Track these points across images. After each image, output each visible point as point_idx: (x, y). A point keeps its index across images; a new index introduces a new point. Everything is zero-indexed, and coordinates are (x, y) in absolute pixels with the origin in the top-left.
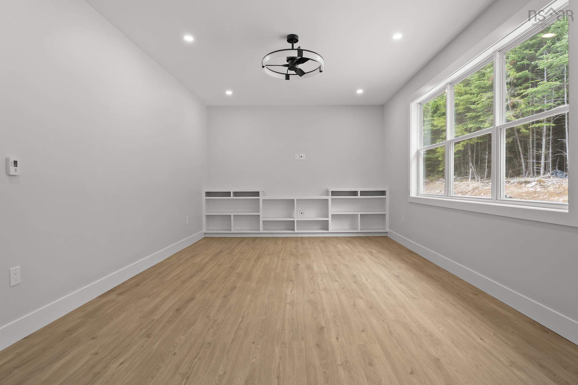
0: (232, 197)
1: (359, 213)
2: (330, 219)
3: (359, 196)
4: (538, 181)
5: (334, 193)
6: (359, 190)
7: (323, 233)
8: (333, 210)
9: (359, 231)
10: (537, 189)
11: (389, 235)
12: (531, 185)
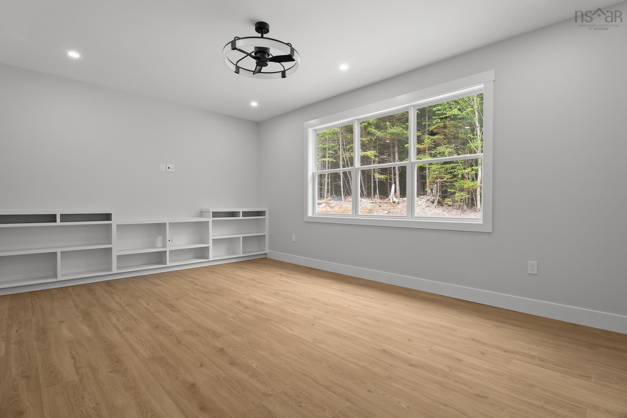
0: (58, 223)
1: (241, 236)
2: (210, 245)
3: (241, 218)
4: (326, 203)
5: (215, 214)
6: (241, 210)
7: (202, 262)
8: (214, 233)
9: (242, 255)
10: (327, 209)
11: (268, 257)
12: (322, 206)
